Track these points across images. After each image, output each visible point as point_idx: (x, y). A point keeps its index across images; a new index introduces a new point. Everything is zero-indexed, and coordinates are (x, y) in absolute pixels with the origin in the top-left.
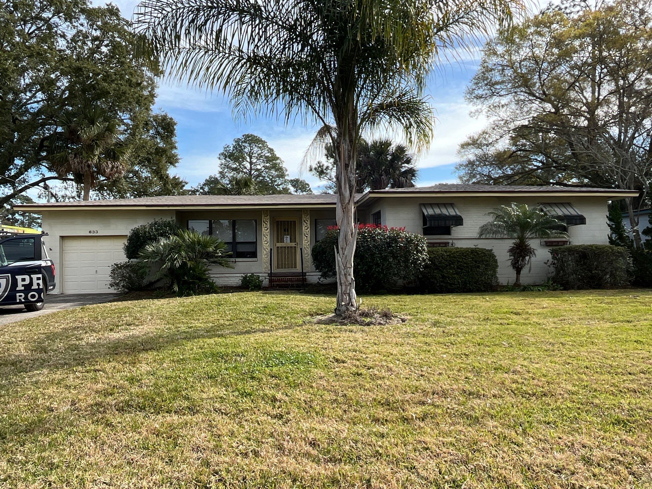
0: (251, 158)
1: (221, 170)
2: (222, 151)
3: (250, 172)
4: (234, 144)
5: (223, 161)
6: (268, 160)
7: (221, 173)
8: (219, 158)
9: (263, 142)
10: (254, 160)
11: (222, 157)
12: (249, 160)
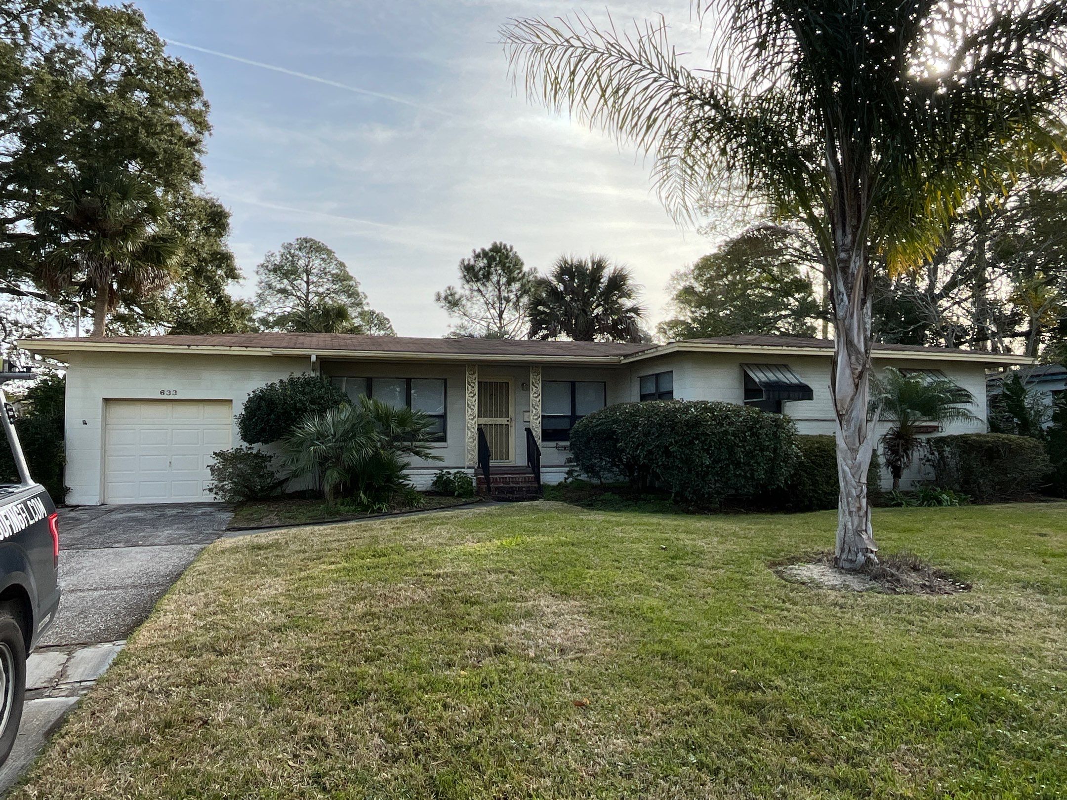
0: (308, 275)
1: (260, 292)
2: (262, 262)
3: (307, 296)
4: (282, 251)
5: (263, 277)
6: (337, 279)
7: (259, 296)
8: (257, 272)
9: (329, 252)
10: (313, 278)
11: (262, 270)
12: (305, 279)
